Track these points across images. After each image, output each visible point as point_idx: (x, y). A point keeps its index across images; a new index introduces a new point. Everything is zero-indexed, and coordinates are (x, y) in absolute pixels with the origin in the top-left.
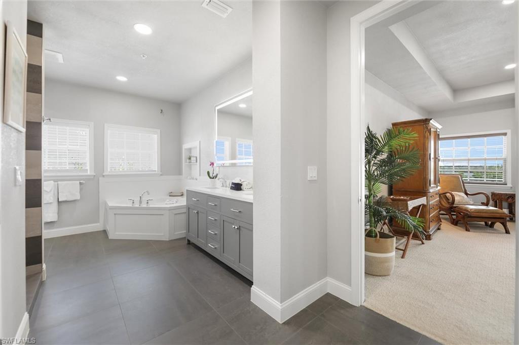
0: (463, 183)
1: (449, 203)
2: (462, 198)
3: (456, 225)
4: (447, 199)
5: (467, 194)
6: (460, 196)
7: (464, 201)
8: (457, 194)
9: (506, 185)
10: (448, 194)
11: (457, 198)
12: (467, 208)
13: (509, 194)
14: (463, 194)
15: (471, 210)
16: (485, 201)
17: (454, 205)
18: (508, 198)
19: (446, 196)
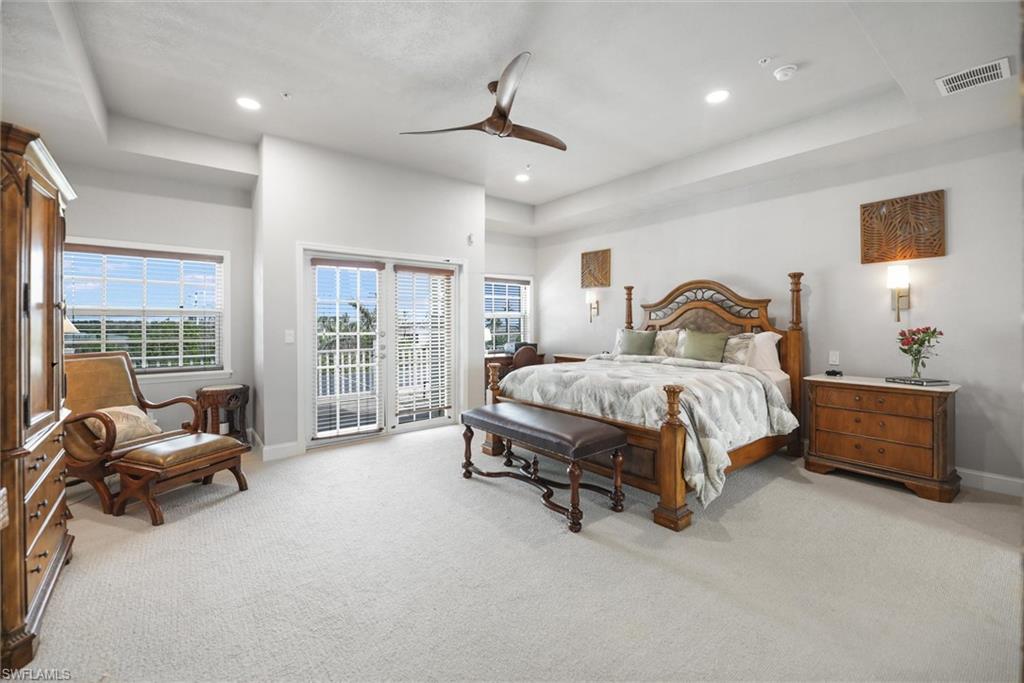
0: (133, 374)
1: (95, 447)
2: (133, 423)
3: (120, 512)
4: (91, 435)
5: (143, 406)
6: (127, 416)
7: (140, 431)
8: (118, 414)
9: (222, 368)
10: (92, 419)
11: (121, 427)
12: (152, 454)
13: (232, 390)
14: (134, 410)
15: (165, 457)
16: (190, 418)
17: (115, 452)
18: (230, 399)
19: (84, 424)
